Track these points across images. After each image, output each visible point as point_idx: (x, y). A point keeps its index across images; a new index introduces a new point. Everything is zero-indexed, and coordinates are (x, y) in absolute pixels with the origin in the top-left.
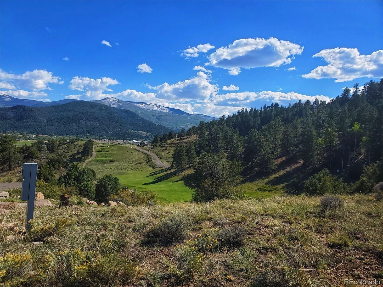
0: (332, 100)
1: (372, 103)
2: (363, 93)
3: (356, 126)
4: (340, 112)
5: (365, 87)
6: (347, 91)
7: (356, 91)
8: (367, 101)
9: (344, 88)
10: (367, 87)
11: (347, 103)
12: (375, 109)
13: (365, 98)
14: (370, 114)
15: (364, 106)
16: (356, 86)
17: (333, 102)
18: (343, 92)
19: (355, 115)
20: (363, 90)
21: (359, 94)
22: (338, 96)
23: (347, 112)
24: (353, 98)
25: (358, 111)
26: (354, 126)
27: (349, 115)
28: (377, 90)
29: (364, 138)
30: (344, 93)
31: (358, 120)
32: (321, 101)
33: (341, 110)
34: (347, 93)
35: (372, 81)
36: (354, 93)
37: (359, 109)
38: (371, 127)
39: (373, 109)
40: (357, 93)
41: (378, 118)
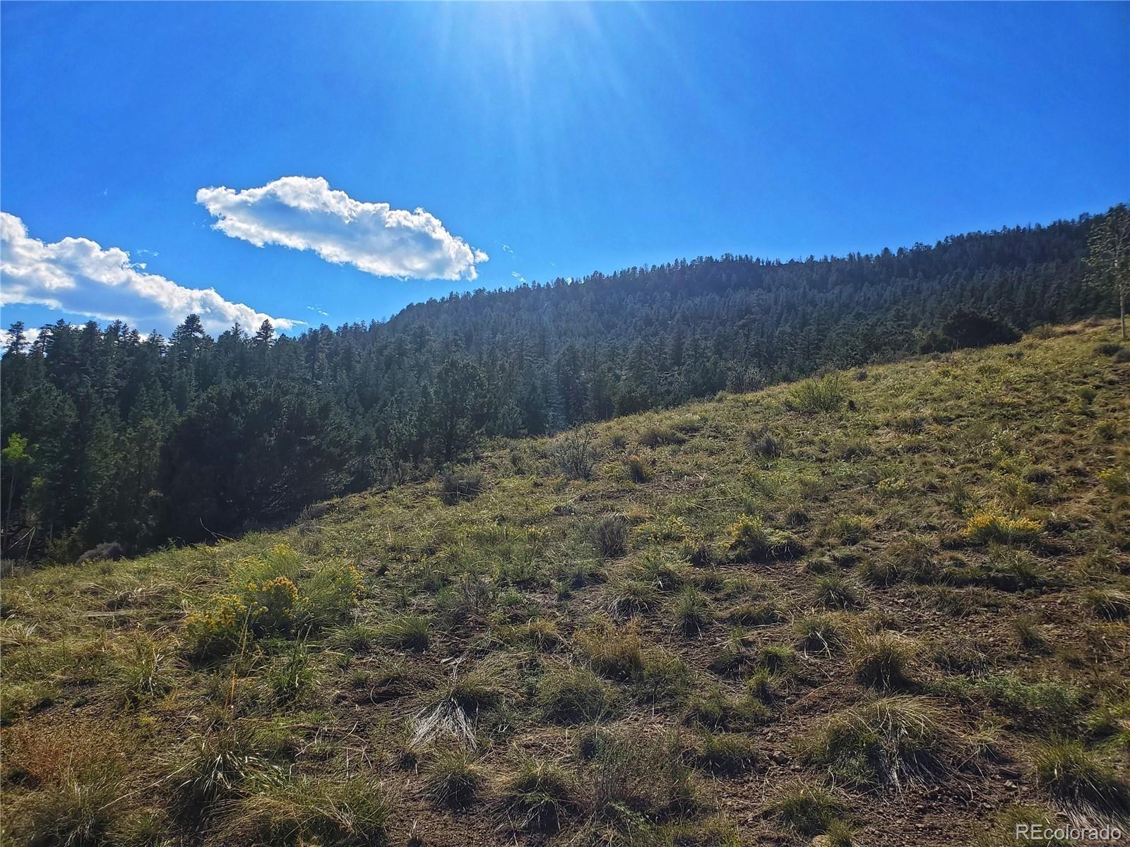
1: (60, 385)
2: (36, 352)
3: (16, 447)
5: (42, 336)
7: (15, 344)
8: (46, 376)
10: (49, 337)
12: (70, 401)
13: (43, 368)
14: (55, 413)
15: (39, 390)
16: (16, 329)
19: (14, 412)
20: (36, 342)
21: (25, 354)
24: (8, 362)
25: (20, 404)
26: (8, 446)
28: (75, 350)
29: (37, 481)
31: (22, 429)
35: (62, 321)
36: (11, 349)
37: (26, 396)
38: (57, 450)
39: (64, 401)
40: (17, 349)
41: (76, 427)
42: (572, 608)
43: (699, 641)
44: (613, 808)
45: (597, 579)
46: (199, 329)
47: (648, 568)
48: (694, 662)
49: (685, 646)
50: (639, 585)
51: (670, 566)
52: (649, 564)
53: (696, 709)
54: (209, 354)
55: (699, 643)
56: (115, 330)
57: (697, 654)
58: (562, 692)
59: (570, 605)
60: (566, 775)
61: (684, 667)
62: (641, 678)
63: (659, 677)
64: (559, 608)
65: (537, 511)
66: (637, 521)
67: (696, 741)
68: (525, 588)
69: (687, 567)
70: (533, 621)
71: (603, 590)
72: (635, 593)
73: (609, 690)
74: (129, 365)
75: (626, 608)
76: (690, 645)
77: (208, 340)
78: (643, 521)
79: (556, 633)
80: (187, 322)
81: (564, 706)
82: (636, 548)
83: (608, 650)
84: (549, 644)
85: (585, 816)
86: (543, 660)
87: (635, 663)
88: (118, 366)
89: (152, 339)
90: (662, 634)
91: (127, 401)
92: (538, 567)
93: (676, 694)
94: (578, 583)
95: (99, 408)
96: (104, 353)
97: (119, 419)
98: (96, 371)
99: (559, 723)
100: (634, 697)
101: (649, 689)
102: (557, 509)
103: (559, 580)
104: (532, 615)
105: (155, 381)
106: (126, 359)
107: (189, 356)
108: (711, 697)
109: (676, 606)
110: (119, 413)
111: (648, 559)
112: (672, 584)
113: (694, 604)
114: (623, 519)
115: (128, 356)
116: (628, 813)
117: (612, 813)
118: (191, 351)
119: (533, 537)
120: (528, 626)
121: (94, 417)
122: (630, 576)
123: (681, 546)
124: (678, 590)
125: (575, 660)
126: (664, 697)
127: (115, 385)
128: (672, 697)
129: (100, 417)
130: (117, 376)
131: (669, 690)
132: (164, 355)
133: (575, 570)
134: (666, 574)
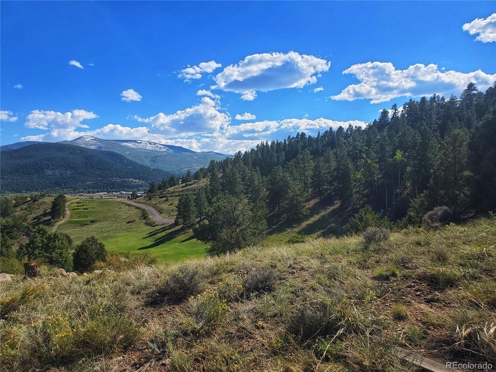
0: (369, 126)
1: (413, 127)
2: (403, 115)
3: (399, 155)
4: (379, 139)
5: (404, 108)
6: (385, 113)
7: (395, 113)
8: (408, 124)
9: (382, 111)
10: (407, 108)
11: (386, 128)
12: (418, 133)
13: (406, 121)
14: (412, 139)
15: (405, 130)
16: (395, 107)
17: (370, 128)
18: (380, 115)
19: (397, 141)
20: (402, 111)
21: (399, 116)
22: (375, 120)
23: (387, 138)
24: (393, 120)
25: (399, 137)
26: (396, 155)
27: (390, 142)
28: (418, 111)
29: (409, 169)
30: (382, 115)
31: (400, 148)
32: (356, 127)
33: (380, 136)
34: (385, 116)
35: (411, 100)
36: (393, 116)
37: (400, 133)
38: (415, 155)
39: (415, 133)
40: (396, 115)
41: (421, 144)
46: (475, 89)
54: (482, 100)
56: (433, 99)
74: (442, 113)
77: (480, 94)
80: (468, 87)
88: (437, 114)
89: (452, 99)
91: (443, 130)
95: (430, 134)
96: (430, 109)
97: (440, 138)
98: (427, 118)
105: (455, 119)
106: (440, 110)
107: (471, 103)
110: (440, 135)
115: (441, 109)
118: (471, 101)
121: (428, 138)
127: (436, 123)
129: (431, 138)
130: (437, 119)
132: (458, 105)
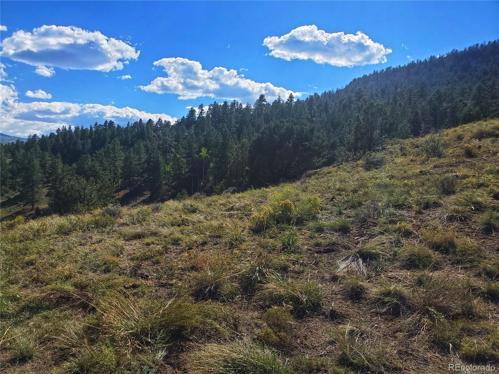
0: (178, 122)
1: (216, 128)
2: (208, 116)
3: (204, 152)
4: (187, 136)
5: (209, 109)
6: (192, 112)
7: (201, 113)
8: (212, 124)
10: (212, 109)
11: (193, 126)
12: (220, 134)
13: (210, 121)
14: (215, 139)
15: (210, 130)
16: (201, 107)
17: (178, 124)
18: (188, 113)
19: (202, 139)
20: (208, 112)
21: (204, 116)
22: (183, 117)
23: (194, 136)
24: (199, 120)
25: (205, 135)
26: (201, 152)
27: (196, 139)
28: (221, 113)
29: (212, 165)
30: (190, 113)
31: (205, 145)
32: (165, 121)
33: (187, 133)
34: (192, 115)
35: (215, 102)
36: (200, 115)
37: (206, 133)
38: (217, 153)
39: (218, 134)
40: (202, 115)
41: (222, 144)
42: (422, 218)
43: (493, 237)
44: (428, 309)
45: (437, 205)
46: (264, 100)
47: (467, 200)
48: (487, 247)
49: (483, 239)
50: (460, 208)
51: (479, 199)
52: (467, 198)
53: (485, 269)
54: (269, 111)
55: (492, 238)
56: (234, 104)
57: (490, 243)
58: (410, 255)
59: (421, 217)
60: (406, 292)
61: (480, 248)
62: (455, 252)
63: (464, 253)
64: (415, 218)
65: (410, 173)
66: (465, 177)
67: (481, 284)
68: (399, 208)
69: (490, 199)
70: (400, 223)
71: (440, 210)
72: (457, 212)
73: (436, 256)
74: (239, 118)
75: (451, 219)
76: (487, 238)
77: (268, 104)
78: (468, 177)
79: (411, 229)
80: (260, 98)
81: (411, 262)
82: (462, 190)
83: (438, 238)
84: (407, 234)
85: (415, 311)
86: (404, 241)
87: (452, 244)
88: (236, 119)
89: (247, 106)
90: (471, 232)
91: (239, 133)
92: (406, 199)
93: (474, 261)
94: (427, 206)
95: (230, 136)
96: (231, 114)
97: (237, 140)
98: (228, 121)
99: (408, 269)
100: (450, 260)
101: (459, 258)
102: (421, 172)
103: (417, 205)
104: (401, 220)
105: (249, 124)
106: (238, 115)
107: (261, 112)
108: (494, 264)
109: (481, 219)
110: (237, 138)
111: (467, 196)
112: (479, 208)
113: (491, 218)
114: (457, 176)
115: (239, 114)
116: (435, 312)
117: (428, 311)
118: (262, 110)
119: (406, 185)
120: (398, 225)
121: (228, 140)
122: (455, 204)
123: (489, 189)
124: (483, 212)
125: (420, 242)
126: (466, 262)
127: (235, 126)
128: (471, 262)
129: (230, 139)
130: (236, 123)
131: (470, 259)
132: (252, 113)
133: (426, 201)
134: (476, 204)
